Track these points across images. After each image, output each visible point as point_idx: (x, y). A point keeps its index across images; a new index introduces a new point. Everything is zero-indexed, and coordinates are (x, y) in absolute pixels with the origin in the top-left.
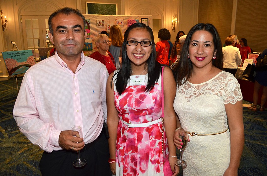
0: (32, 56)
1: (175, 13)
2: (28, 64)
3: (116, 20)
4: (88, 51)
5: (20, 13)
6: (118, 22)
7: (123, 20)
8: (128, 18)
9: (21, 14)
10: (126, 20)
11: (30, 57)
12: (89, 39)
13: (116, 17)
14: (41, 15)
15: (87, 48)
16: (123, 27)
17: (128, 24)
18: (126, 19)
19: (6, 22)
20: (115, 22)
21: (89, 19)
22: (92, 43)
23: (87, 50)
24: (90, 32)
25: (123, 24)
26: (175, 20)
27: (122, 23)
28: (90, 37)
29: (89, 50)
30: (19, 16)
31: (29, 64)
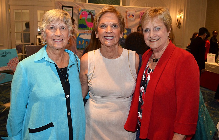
0: (16, 57)
1: (181, 8)
2: (9, 69)
3: (126, 12)
5: (8, 2)
6: (129, 15)
7: (134, 12)
8: (141, 10)
9: (9, 4)
10: (139, 13)
11: (14, 60)
13: (127, 9)
14: (33, 6)
16: (135, 21)
17: (141, 18)
18: (138, 11)
20: (126, 14)
21: (93, 9)
25: (134, 17)
26: (180, 16)
27: (133, 15)
30: (7, 6)
31: (11, 69)
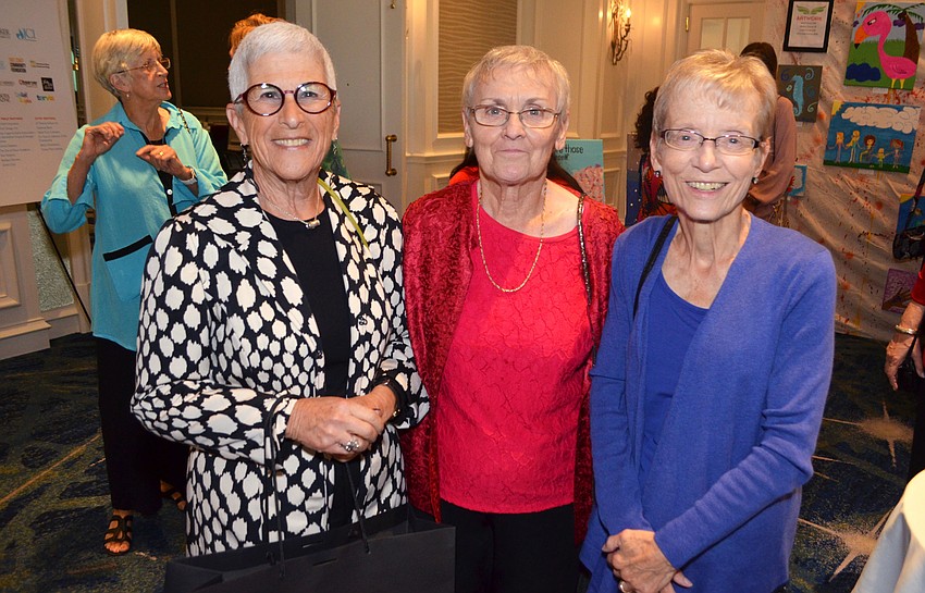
0: (598, 166)
4: (881, 173)
11: (588, 172)
12: (900, 109)
15: (881, 155)
19: (627, 31)
22: (913, 133)
23: (877, 168)
24: (914, 70)
28: (912, 97)
29: (887, 168)
